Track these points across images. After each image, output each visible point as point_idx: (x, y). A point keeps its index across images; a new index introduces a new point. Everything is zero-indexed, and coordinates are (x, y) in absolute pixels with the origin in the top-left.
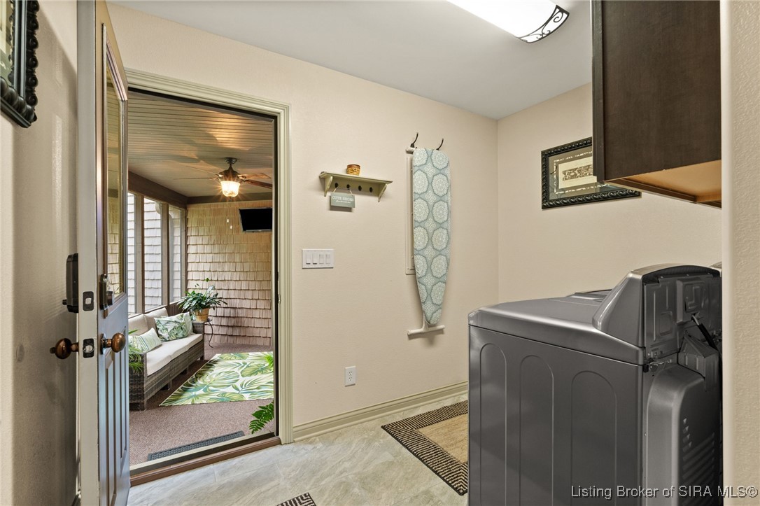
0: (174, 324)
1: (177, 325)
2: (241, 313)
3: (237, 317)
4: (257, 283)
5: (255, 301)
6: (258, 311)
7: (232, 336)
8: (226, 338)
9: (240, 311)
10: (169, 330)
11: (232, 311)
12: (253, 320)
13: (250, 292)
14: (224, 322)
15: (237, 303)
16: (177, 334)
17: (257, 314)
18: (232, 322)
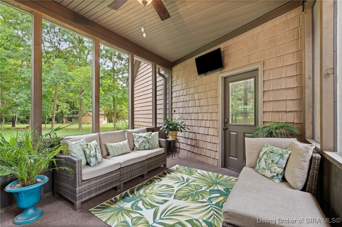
0: (143, 139)
1: (145, 140)
2: (199, 137)
3: (196, 139)
4: (209, 114)
5: (207, 128)
6: (209, 136)
7: (193, 152)
8: (190, 153)
9: (198, 135)
10: (140, 142)
11: (194, 134)
12: (206, 143)
13: (204, 121)
14: (189, 142)
15: (196, 129)
16: (145, 146)
17: (208, 139)
18: (194, 143)
